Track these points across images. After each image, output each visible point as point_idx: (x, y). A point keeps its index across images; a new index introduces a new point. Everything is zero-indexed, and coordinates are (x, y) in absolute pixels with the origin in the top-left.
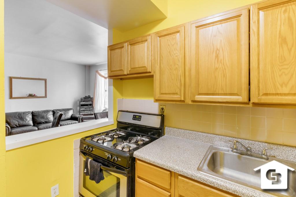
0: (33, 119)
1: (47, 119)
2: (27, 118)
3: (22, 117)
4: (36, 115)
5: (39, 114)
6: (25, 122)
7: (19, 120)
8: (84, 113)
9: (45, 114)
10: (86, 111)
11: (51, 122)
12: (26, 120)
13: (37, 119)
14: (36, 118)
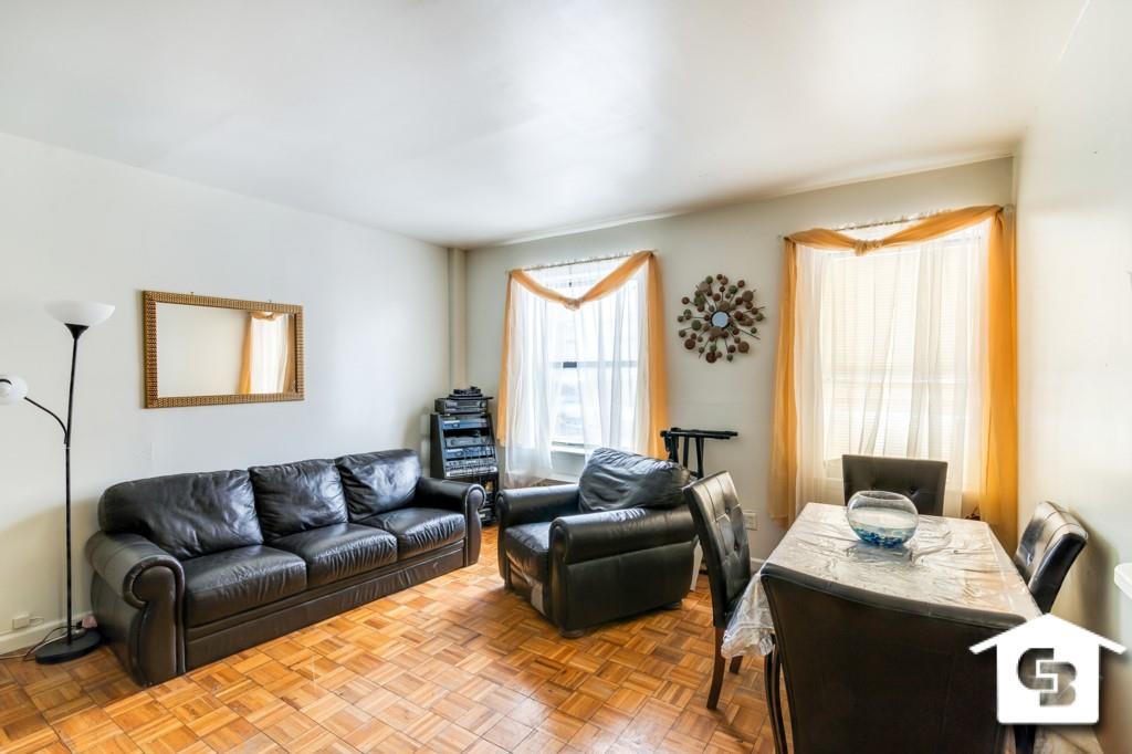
0: (262, 511)
1: (323, 505)
2: (234, 505)
3: (211, 504)
4: (272, 488)
5: (285, 484)
6: (231, 526)
7: (202, 521)
8: (461, 471)
9: (312, 484)
10: (468, 458)
11: (338, 522)
12: (233, 515)
13: (278, 509)
14: (274, 505)
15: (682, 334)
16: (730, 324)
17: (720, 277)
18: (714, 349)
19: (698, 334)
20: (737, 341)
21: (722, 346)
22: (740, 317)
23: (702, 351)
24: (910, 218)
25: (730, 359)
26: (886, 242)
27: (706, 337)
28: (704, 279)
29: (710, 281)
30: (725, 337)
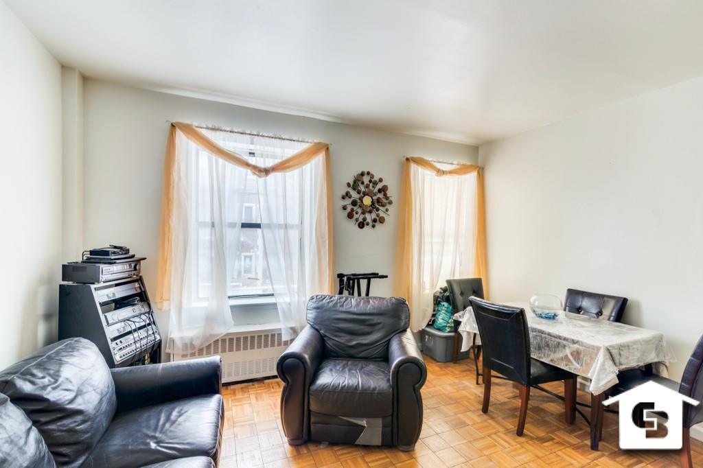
15: (344, 208)
16: (373, 203)
17: (368, 173)
18: (365, 219)
19: (355, 208)
20: (378, 215)
21: (369, 218)
22: (378, 201)
23: (357, 220)
24: (454, 163)
25: (373, 226)
26: (451, 172)
27: (360, 211)
28: (360, 173)
29: (362, 174)
30: (370, 212)
